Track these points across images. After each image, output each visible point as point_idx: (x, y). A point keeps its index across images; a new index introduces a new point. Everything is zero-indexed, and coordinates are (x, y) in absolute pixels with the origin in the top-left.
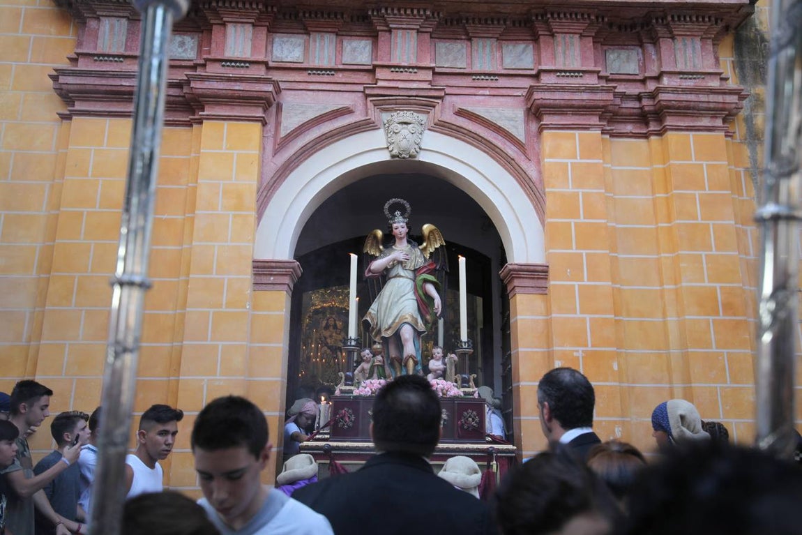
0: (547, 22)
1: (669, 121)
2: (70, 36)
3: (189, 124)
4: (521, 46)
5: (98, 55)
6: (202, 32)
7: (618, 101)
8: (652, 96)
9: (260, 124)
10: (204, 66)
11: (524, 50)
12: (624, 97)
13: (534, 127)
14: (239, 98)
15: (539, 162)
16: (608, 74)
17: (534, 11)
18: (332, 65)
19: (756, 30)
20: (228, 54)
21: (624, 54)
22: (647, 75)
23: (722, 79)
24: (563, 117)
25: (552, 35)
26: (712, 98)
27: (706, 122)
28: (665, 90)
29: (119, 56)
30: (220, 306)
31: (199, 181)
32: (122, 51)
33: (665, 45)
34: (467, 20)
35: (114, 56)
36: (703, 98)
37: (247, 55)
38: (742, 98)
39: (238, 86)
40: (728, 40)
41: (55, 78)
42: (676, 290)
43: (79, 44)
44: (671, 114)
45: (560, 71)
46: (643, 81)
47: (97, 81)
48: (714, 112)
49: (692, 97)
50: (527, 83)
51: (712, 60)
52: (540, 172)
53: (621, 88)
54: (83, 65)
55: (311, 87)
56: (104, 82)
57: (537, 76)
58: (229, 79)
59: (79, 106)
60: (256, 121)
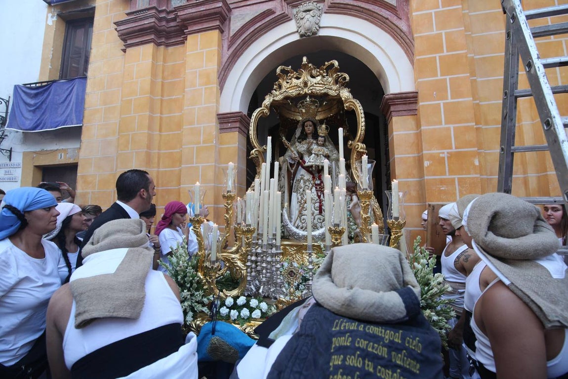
3: (183, 42)
5: (136, 12)
9: (218, 30)
14: (205, 16)
15: (408, 19)
29: (145, 10)
30: (199, 143)
31: (186, 71)
32: (148, 7)
35: (143, 10)
39: (202, 8)
41: (117, 29)
47: (134, 25)
52: (409, 26)
56: (137, 24)
59: (129, 42)
60: (216, 29)
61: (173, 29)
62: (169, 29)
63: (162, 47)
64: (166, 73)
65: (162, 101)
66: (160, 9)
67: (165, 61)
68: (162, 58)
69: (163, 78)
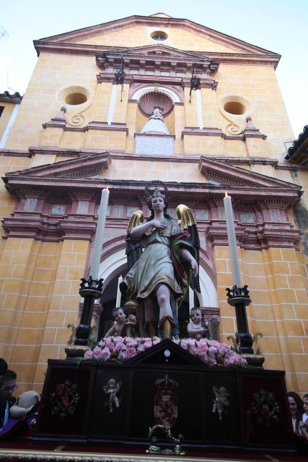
0: (214, 202)
1: (270, 243)
2: (13, 206)
3: (58, 241)
4: (203, 211)
5: (23, 213)
6: (68, 204)
7: (246, 234)
8: (262, 232)
9: (88, 241)
10: (67, 217)
11: (204, 213)
12: (249, 232)
13: (210, 244)
14: (81, 230)
15: (213, 260)
16: (241, 223)
17: (208, 197)
18: (122, 217)
19: (302, 207)
20: (78, 213)
21: (247, 215)
22: (258, 224)
23: (291, 226)
24: (223, 241)
25: (216, 207)
26: (288, 234)
27: (286, 244)
28: (267, 230)
29: (32, 213)
30: (62, 326)
31: (59, 266)
32: (33, 211)
33: (265, 212)
34: (180, 200)
35: (29, 213)
36: (284, 234)
37: (86, 213)
38: (301, 234)
39: (81, 225)
40: (291, 211)
41: (3, 222)
42: (282, 322)
43: (16, 209)
44: (271, 240)
45: (221, 221)
46: (257, 226)
47: (21, 223)
48: (289, 240)
49: (279, 233)
50: (206, 226)
51: (285, 219)
52: (214, 264)
53: (247, 229)
54: (16, 217)
55: (112, 226)
56: (23, 223)
57: (210, 223)
58: (77, 223)
59: (11, 233)
60: (87, 240)
61: (51, 230)
62: (49, 230)
63: (39, 242)
64: (38, 262)
65: (31, 283)
66: (43, 214)
67: (39, 253)
68: (37, 250)
69: (36, 265)
